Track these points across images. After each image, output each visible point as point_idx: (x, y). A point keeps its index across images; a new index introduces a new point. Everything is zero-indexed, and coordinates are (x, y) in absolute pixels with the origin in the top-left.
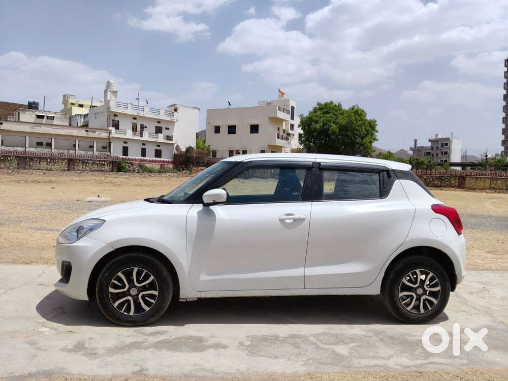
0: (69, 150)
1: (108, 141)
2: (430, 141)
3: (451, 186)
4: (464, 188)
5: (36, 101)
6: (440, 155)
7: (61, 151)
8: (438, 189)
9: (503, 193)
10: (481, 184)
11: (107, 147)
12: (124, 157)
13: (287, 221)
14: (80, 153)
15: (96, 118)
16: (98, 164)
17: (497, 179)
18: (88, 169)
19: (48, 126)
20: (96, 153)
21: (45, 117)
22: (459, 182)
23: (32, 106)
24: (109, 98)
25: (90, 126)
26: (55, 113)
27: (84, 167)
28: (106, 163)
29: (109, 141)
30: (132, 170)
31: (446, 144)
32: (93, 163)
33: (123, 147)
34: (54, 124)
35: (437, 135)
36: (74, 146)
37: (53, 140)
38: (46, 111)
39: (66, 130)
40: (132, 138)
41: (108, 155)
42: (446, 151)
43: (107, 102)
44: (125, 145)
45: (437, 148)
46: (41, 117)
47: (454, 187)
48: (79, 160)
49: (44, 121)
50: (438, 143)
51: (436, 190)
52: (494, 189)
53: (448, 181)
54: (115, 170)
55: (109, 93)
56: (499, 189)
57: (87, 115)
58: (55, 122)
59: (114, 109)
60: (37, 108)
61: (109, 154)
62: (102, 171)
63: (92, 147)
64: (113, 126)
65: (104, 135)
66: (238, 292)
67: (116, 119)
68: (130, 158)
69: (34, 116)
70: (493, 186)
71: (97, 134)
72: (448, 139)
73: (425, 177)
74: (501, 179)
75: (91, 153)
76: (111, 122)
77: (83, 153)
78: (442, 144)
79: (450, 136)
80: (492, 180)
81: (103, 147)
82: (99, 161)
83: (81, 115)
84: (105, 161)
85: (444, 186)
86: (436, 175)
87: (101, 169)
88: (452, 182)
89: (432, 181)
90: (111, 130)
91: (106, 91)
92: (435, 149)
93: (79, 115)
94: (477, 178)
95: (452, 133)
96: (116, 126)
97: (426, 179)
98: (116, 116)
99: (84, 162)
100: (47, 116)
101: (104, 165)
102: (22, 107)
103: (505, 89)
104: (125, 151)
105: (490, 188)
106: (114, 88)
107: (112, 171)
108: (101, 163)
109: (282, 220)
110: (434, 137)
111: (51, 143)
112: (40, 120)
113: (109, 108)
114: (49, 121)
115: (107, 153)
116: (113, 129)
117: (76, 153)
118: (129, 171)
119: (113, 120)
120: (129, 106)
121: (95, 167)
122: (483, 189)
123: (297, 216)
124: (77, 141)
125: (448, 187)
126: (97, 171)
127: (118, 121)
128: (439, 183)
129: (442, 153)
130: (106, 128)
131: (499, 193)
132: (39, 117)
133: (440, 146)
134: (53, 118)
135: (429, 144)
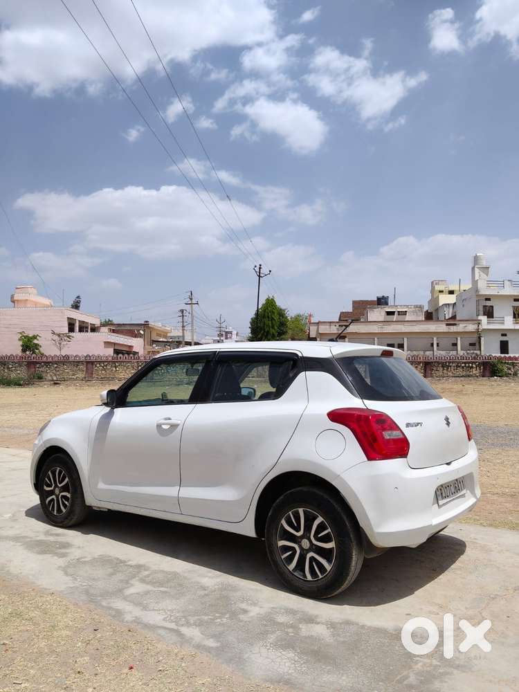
0: (425, 351)
1: (476, 335)
5: (385, 295)
7: (415, 353)
11: (476, 344)
12: (503, 355)
13: (164, 427)
14: (439, 353)
15: (463, 306)
16: (463, 367)
18: (450, 374)
19: (400, 323)
20: (461, 353)
21: (396, 313)
23: (382, 301)
24: (477, 278)
25: (458, 318)
26: (407, 306)
27: (445, 371)
28: (474, 366)
29: (478, 334)
30: (512, 373)
32: (457, 366)
33: (501, 341)
34: (407, 319)
36: (432, 345)
37: (405, 339)
38: (397, 306)
39: (421, 326)
40: (513, 328)
41: (477, 354)
43: (475, 282)
44: (504, 339)
46: (391, 313)
48: (438, 363)
49: (395, 317)
54: (487, 373)
55: (477, 270)
57: (455, 303)
58: (408, 318)
59: (485, 291)
60: (386, 304)
61: (478, 352)
62: (469, 376)
63: (455, 345)
64: (484, 315)
65: (471, 327)
66: (128, 507)
67: (488, 303)
68: (512, 356)
69: (383, 313)
71: (461, 327)
75: (454, 353)
76: (481, 309)
77: (443, 353)
81: (471, 344)
82: (465, 363)
83: (448, 304)
84: (472, 363)
87: (468, 373)
90: (481, 320)
91: (473, 269)
93: (446, 305)
96: (489, 313)
98: (489, 299)
99: (445, 365)
100: (398, 312)
101: (472, 367)
102: (369, 305)
104: (504, 347)
106: (484, 264)
107: (483, 376)
108: (467, 365)
109: (159, 426)
111: (403, 344)
112: (390, 318)
113: (477, 291)
114: (401, 318)
115: (475, 352)
116: (484, 319)
117: (435, 354)
118: (507, 375)
119: (485, 306)
120: (507, 283)
121: (460, 372)
123: (173, 421)
124: (435, 339)
126: (463, 376)
127: (492, 307)
130: (475, 318)
132: (389, 313)
134: (405, 313)
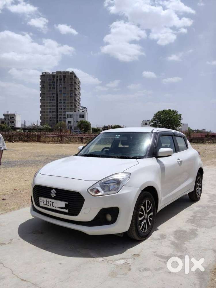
2: (4, 115)
3: (33, 141)
4: (40, 142)
6: (10, 123)
8: (27, 142)
9: (58, 143)
10: (48, 139)
17: (55, 137)
22: (37, 138)
31: (13, 118)
35: (8, 112)
42: (13, 121)
45: (8, 119)
47: (35, 141)
50: (8, 117)
51: (26, 143)
52: (54, 141)
53: (31, 138)
56: (56, 141)
70: (53, 140)
72: (14, 115)
73: (19, 136)
74: (57, 137)
78: (11, 117)
79: (15, 113)
80: (53, 137)
85: (30, 141)
86: (25, 134)
88: (34, 138)
89: (23, 138)
92: (7, 120)
94: (46, 136)
95: (16, 112)
97: (19, 137)
103: (40, 90)
105: (52, 141)
110: (6, 113)
122: (49, 142)
125: (32, 141)
128: (27, 139)
129: (11, 122)
131: (56, 143)
133: (10, 118)
135: (3, 117)
